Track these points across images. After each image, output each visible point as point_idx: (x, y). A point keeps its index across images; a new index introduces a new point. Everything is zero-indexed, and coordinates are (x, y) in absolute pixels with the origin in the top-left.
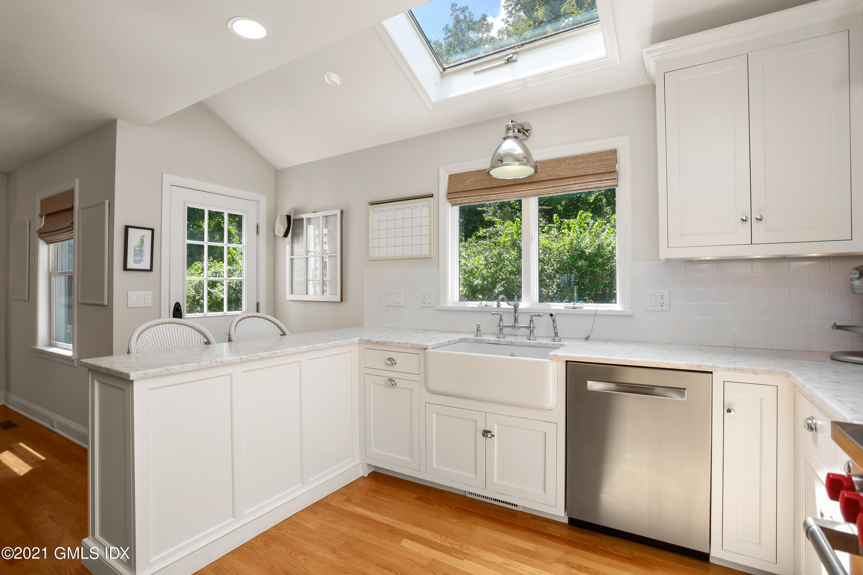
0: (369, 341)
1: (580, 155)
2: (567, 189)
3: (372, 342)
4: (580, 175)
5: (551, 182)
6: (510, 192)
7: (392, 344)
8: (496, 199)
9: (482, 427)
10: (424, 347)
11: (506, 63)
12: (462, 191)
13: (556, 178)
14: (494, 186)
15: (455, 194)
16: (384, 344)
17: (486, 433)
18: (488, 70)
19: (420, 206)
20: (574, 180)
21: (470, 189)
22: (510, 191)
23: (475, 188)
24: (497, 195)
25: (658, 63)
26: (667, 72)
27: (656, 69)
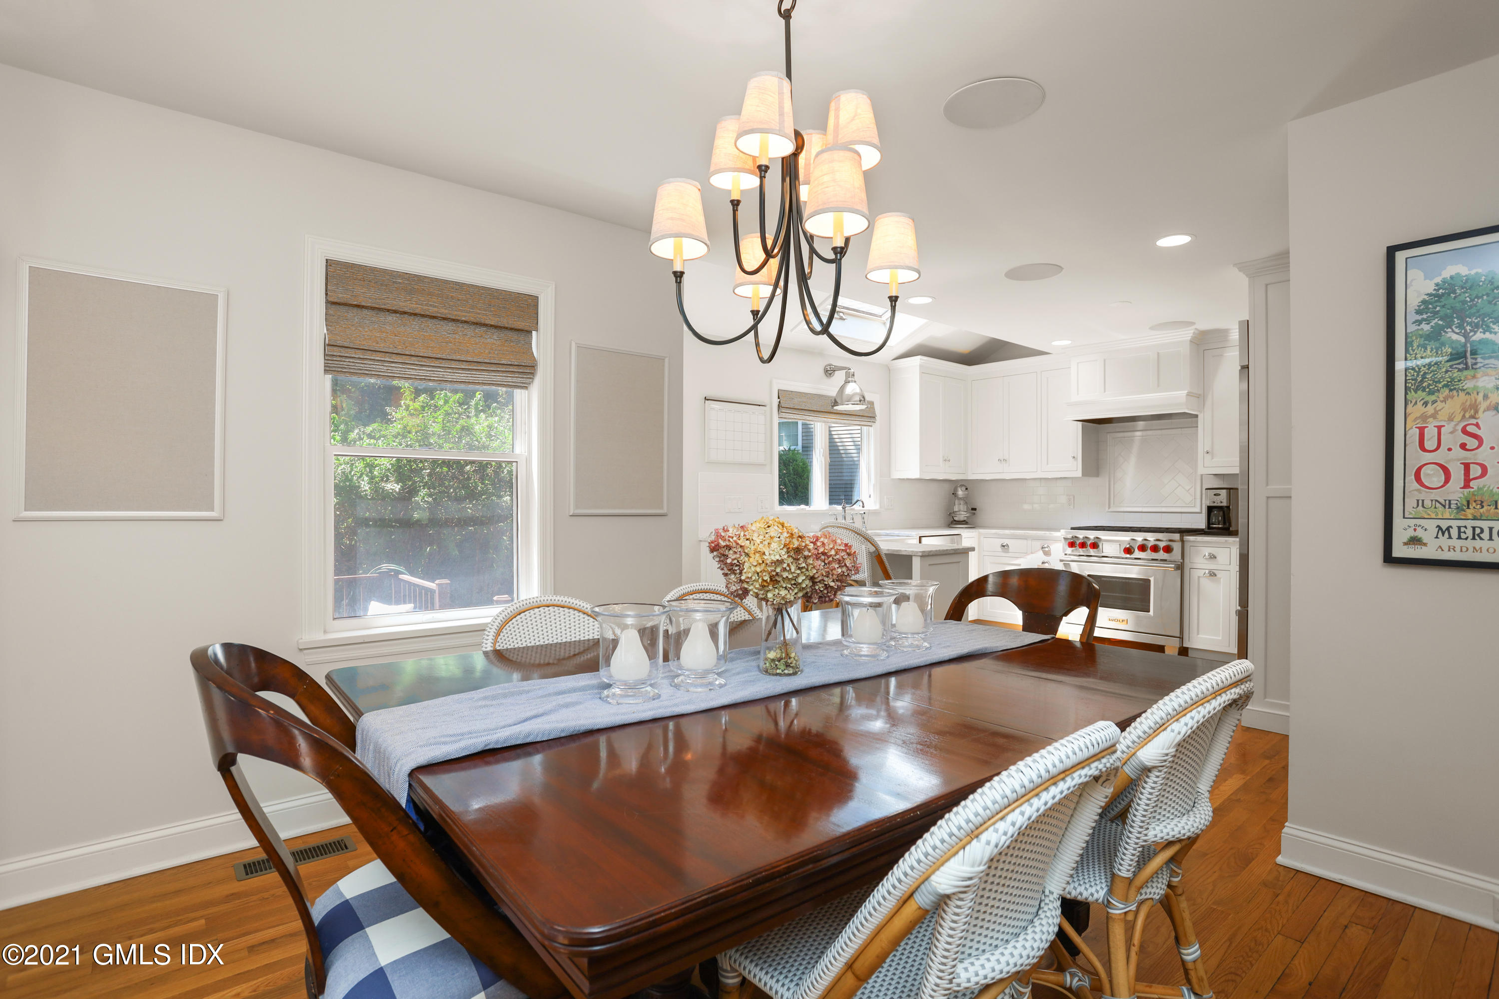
12: (793, 408)
14: (804, 409)
20: (857, 418)
21: (798, 407)
25: (921, 366)
26: (924, 372)
27: (918, 368)
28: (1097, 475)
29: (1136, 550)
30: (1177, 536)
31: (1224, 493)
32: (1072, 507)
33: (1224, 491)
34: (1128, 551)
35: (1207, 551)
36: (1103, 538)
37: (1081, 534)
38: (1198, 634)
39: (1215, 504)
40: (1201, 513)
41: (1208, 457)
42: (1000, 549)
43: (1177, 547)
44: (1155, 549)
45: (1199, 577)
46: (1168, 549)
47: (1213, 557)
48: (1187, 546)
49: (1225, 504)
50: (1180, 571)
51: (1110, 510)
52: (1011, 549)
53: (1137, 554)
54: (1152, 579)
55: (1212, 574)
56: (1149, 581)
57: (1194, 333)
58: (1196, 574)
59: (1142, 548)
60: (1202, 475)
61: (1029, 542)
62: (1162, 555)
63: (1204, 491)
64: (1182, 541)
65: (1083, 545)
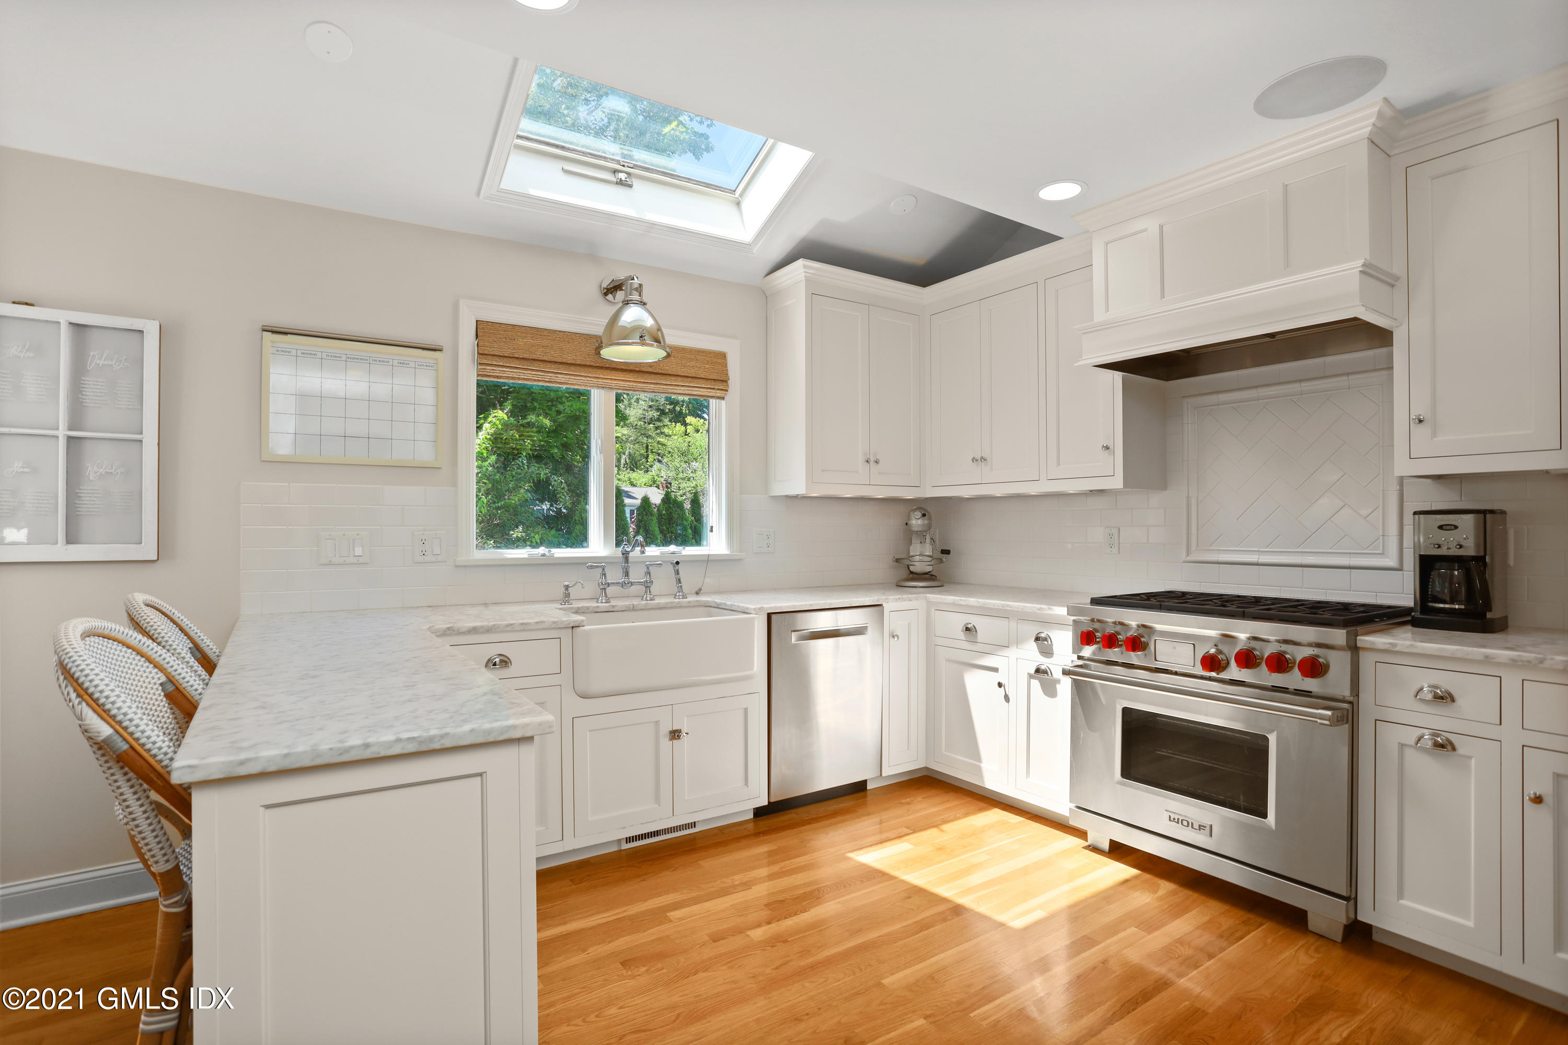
0: (453, 630)
1: (687, 348)
2: (668, 390)
3: (461, 631)
4: (690, 375)
5: (653, 376)
6: (594, 378)
7: (509, 628)
8: (565, 382)
9: (666, 728)
10: (575, 623)
11: (617, 183)
12: (511, 356)
13: (660, 371)
14: (569, 362)
15: (497, 359)
16: (489, 630)
17: (675, 734)
18: (588, 178)
19: (412, 364)
20: (682, 381)
21: (525, 356)
22: (595, 376)
23: (534, 357)
24: (571, 377)
25: (808, 281)
26: (814, 294)
27: (803, 285)
28: (1163, 485)
29: (1233, 663)
30: (1338, 636)
31: (1467, 522)
32: (1115, 550)
33: (1469, 518)
34: (1212, 663)
35: (1427, 679)
36: (1159, 627)
37: (1112, 615)
38: (1401, 895)
39: (1443, 552)
40: (1400, 569)
41: (1420, 432)
42: (962, 635)
43: (1338, 663)
44: (1279, 663)
45: (1402, 746)
46: (1313, 668)
47: (1444, 698)
48: (1367, 661)
49: (1470, 550)
50: (1346, 727)
51: (1189, 559)
52: (981, 636)
53: (1234, 672)
54: (1272, 739)
55: (1444, 746)
56: (1266, 739)
57: (1380, 115)
58: (1393, 737)
59: (1247, 659)
60: (1401, 479)
61: (1013, 624)
62: (1294, 679)
63: (1409, 518)
64: (1354, 649)
65: (1111, 641)
